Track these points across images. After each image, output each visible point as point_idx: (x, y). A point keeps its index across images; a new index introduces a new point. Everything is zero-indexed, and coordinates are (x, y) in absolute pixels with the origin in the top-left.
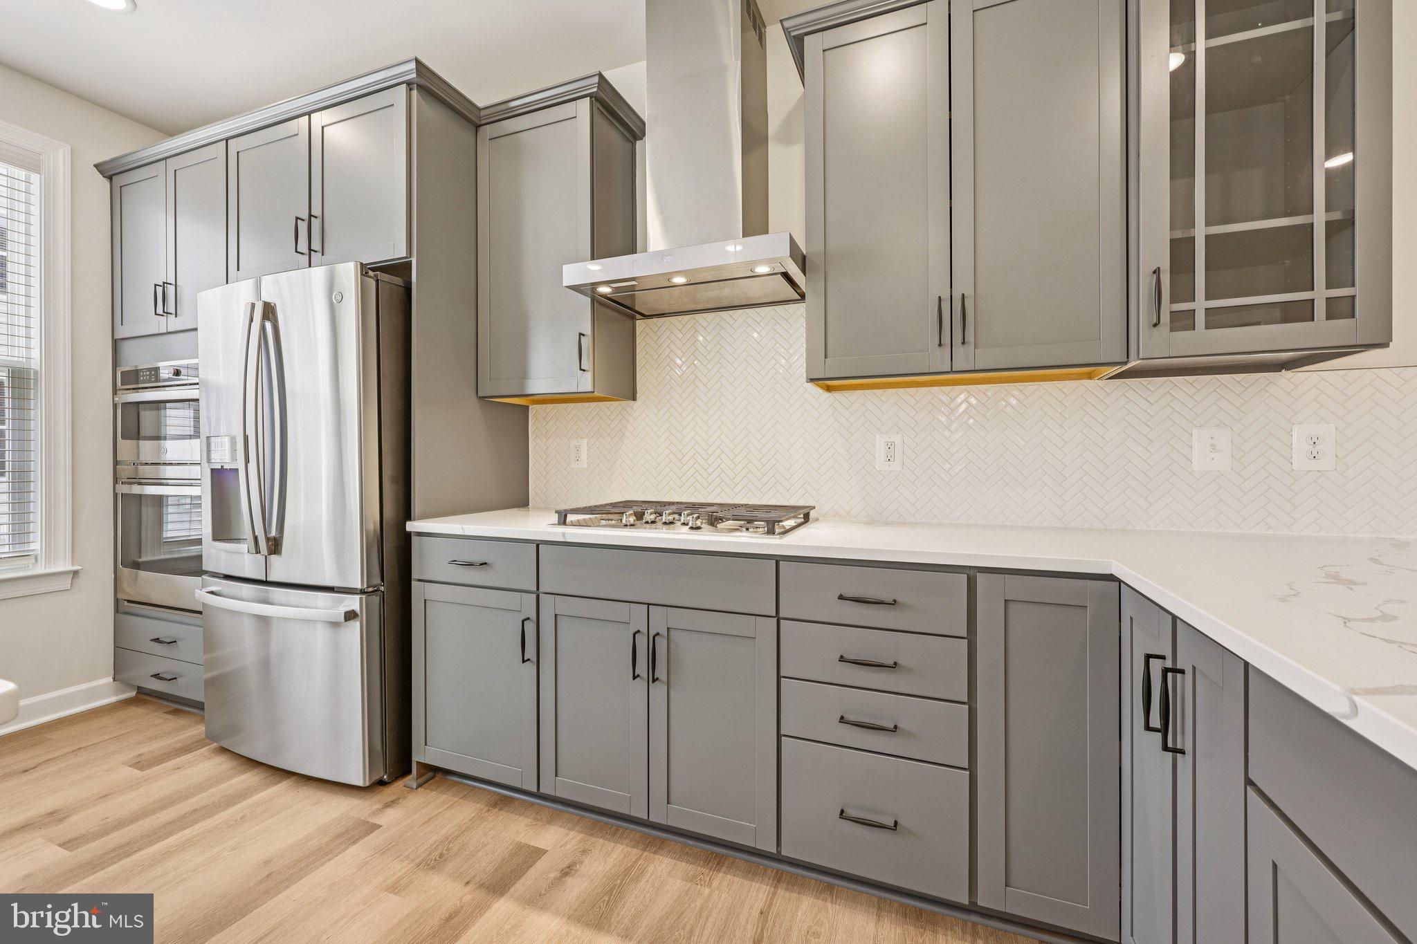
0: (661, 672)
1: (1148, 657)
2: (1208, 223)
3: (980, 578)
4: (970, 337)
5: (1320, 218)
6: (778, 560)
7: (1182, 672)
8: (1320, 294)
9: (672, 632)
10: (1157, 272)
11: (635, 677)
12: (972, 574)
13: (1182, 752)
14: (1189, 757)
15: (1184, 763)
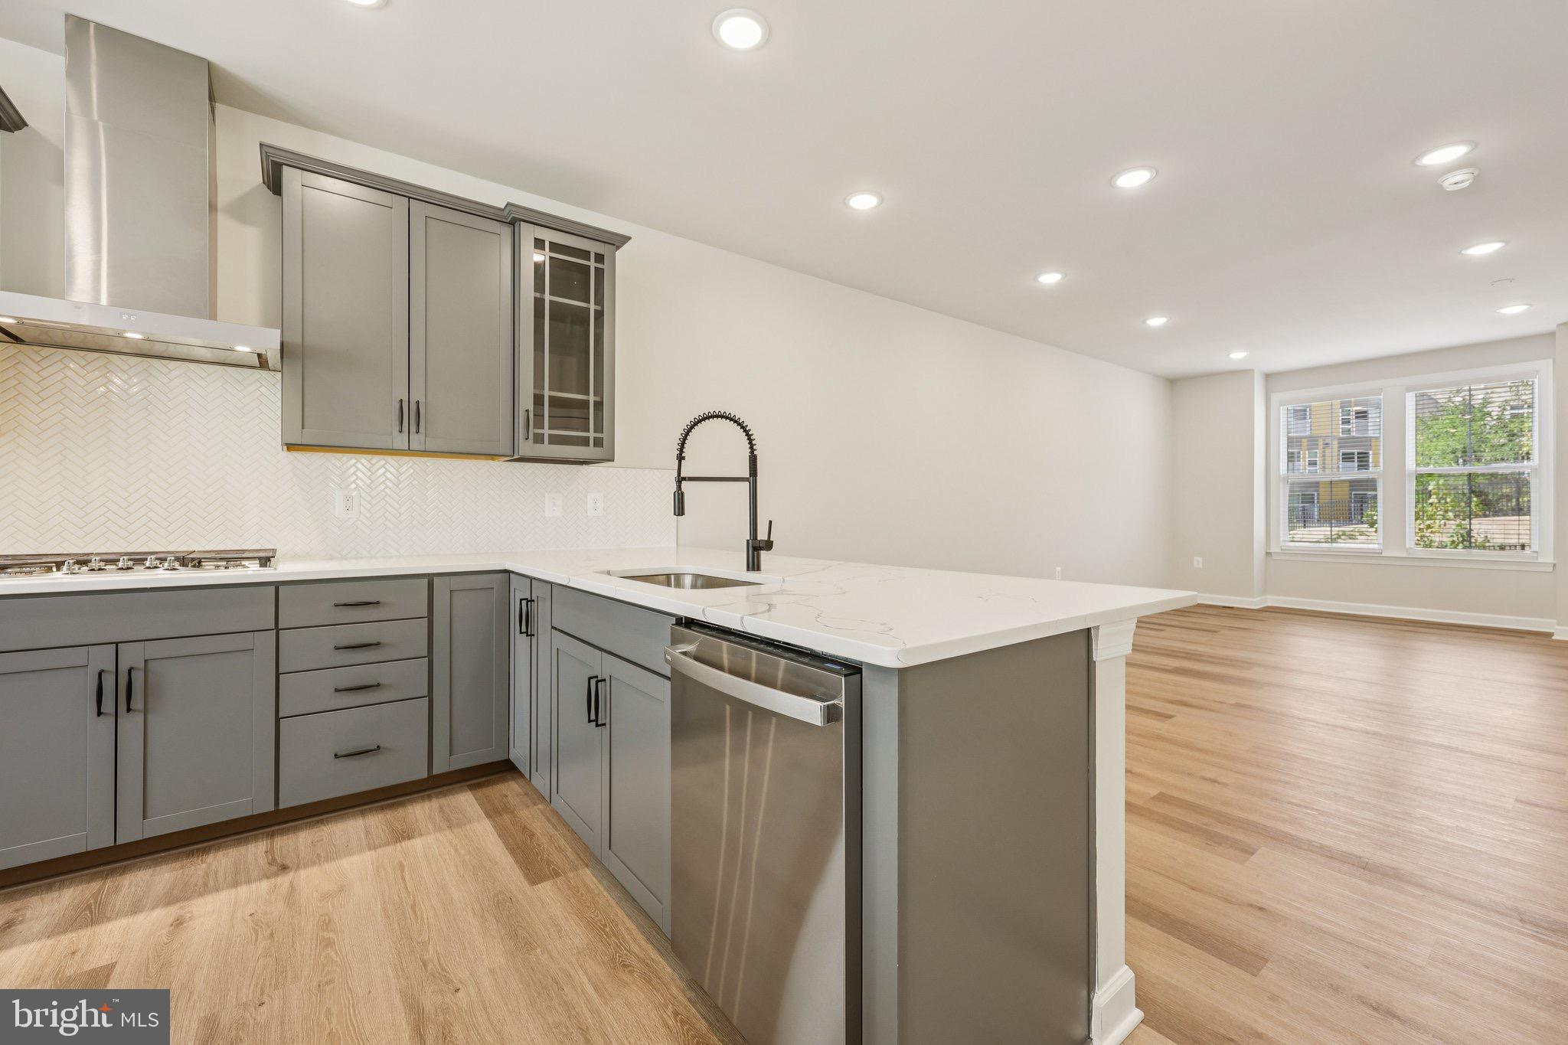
0: (137, 702)
1: (521, 600)
2: (550, 389)
3: (436, 580)
4: (422, 429)
5: (592, 398)
6: (277, 585)
7: (534, 601)
8: (592, 434)
9: (151, 664)
10: (527, 411)
11: (99, 713)
12: (430, 578)
13: (534, 635)
14: (536, 636)
15: (534, 639)
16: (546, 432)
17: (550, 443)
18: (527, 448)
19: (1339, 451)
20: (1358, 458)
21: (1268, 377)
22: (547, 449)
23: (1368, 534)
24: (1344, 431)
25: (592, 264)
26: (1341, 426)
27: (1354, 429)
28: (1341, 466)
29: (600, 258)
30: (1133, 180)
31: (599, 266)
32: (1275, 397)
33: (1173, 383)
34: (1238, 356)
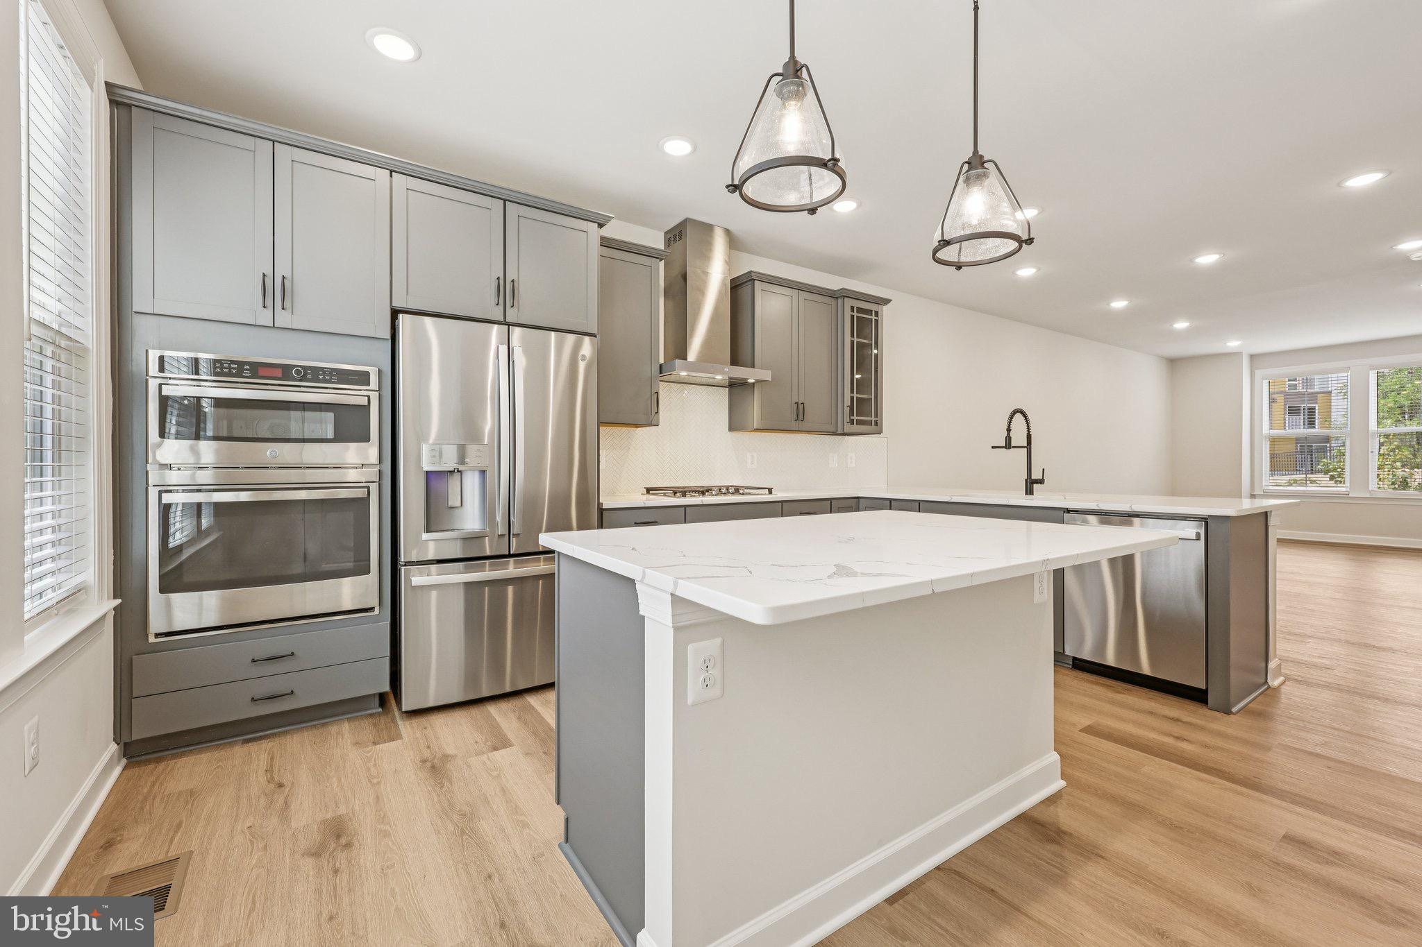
5: (873, 397)
16: (855, 418)
17: (857, 424)
18: (848, 428)
19: (1285, 405)
20: (1308, 412)
21: (1253, 357)
22: (856, 428)
23: (1318, 482)
24: (1290, 386)
25: (873, 317)
26: (1287, 383)
27: (1300, 385)
28: (1287, 419)
29: (877, 313)
30: (1207, 259)
31: (877, 318)
32: (1258, 373)
33: (1174, 363)
34: (1233, 344)
